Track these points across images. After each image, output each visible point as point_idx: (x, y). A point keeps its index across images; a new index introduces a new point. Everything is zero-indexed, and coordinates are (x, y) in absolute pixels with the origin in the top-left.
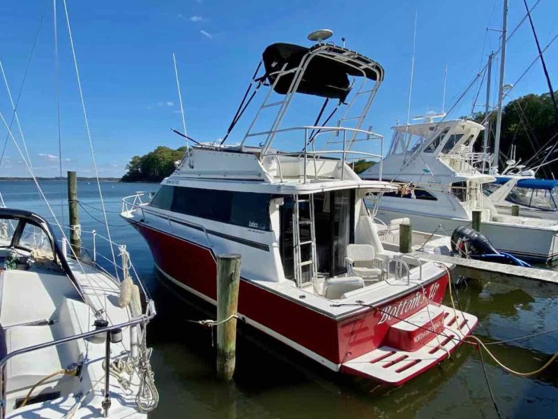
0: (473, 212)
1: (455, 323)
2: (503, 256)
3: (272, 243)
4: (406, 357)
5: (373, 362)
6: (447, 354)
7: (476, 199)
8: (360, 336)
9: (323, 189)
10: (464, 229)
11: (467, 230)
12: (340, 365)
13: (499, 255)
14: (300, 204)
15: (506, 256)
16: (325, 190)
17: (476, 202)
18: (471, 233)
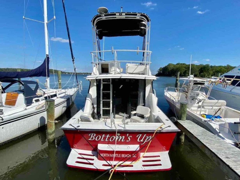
4: (93, 160)
5: (79, 154)
12: (71, 148)
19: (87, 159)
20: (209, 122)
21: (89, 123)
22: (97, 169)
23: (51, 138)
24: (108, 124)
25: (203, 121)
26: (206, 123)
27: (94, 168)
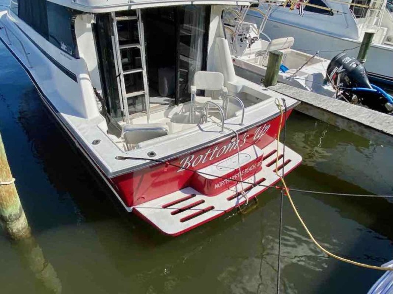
0: (366, 34)
1: (275, 164)
2: (376, 90)
3: (79, 74)
4: (203, 202)
5: (165, 207)
6: (246, 201)
7: (378, 16)
8: (162, 178)
9: (130, 6)
10: (345, 56)
11: (347, 58)
12: (132, 207)
13: (372, 89)
14: (119, 22)
15: (378, 90)
16: (133, 8)
17: (375, 20)
18: (350, 62)
19: (189, 208)
20: (295, 79)
21: (161, 138)
22: (225, 211)
23: (23, 226)
24: (206, 127)
25: (284, 78)
26: (290, 81)
27: (219, 212)
